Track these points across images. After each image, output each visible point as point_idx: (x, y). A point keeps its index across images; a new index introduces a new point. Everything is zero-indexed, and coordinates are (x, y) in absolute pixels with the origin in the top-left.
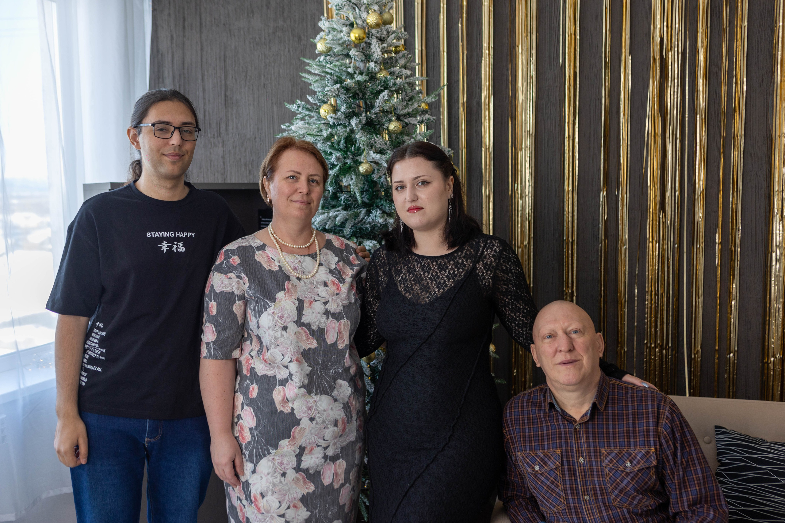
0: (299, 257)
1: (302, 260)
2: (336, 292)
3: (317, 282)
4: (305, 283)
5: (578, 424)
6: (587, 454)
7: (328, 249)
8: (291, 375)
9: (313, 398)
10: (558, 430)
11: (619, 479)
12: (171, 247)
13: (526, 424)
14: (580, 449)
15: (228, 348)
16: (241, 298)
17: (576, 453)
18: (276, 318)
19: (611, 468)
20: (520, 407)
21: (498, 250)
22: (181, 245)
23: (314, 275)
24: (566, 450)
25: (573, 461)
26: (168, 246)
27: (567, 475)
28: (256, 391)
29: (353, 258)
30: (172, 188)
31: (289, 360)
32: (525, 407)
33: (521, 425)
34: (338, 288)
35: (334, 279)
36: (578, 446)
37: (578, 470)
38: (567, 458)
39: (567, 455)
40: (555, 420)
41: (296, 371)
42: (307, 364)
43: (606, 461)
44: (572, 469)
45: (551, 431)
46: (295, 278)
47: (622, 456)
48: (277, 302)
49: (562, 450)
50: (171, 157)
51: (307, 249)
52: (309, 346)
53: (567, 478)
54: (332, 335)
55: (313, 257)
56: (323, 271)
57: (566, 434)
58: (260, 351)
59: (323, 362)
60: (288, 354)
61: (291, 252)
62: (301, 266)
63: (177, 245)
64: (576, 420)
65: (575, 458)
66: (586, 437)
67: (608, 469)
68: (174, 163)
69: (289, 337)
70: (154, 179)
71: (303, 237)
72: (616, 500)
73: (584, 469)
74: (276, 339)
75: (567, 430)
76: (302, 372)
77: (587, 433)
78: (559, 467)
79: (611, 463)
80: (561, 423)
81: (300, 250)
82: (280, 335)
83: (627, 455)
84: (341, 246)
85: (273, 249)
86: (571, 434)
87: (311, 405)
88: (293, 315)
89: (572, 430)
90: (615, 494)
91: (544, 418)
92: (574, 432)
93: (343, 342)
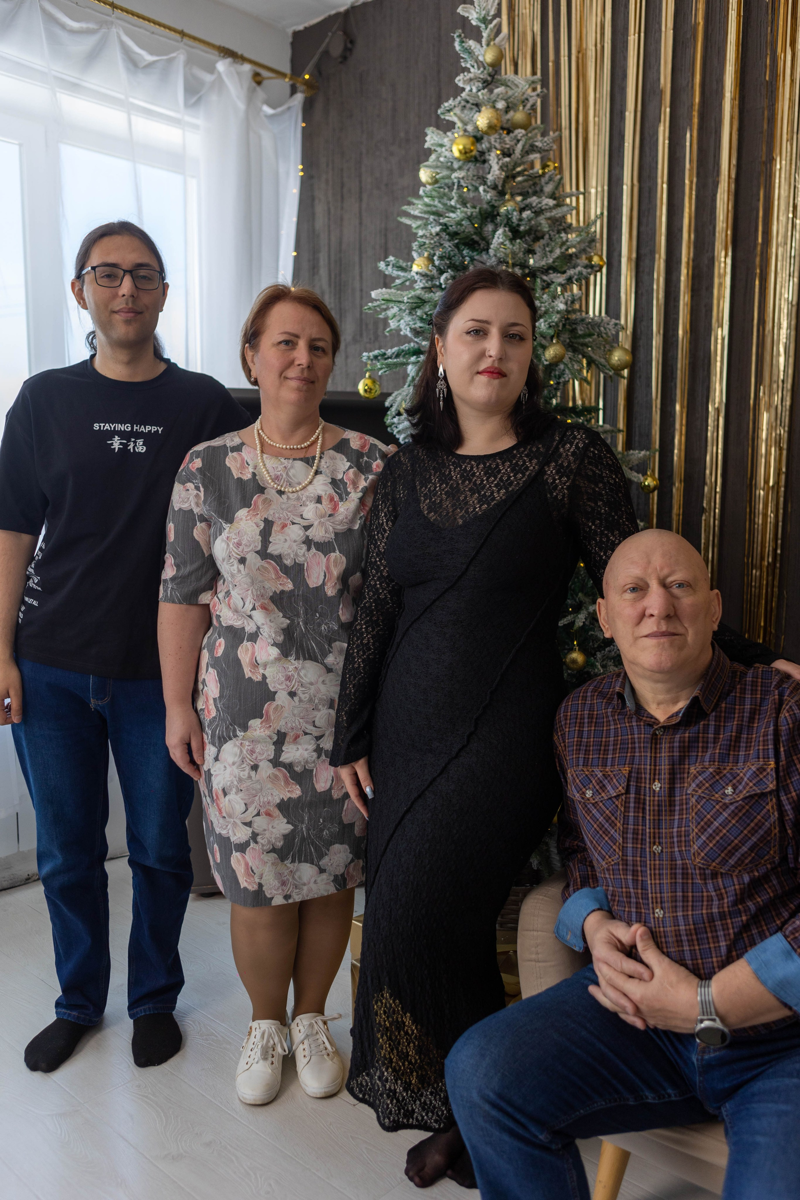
0: (286, 461)
1: (290, 465)
2: (330, 513)
3: (307, 497)
4: (288, 498)
5: (661, 727)
6: (667, 776)
7: (338, 452)
8: (258, 628)
9: (292, 664)
10: (630, 737)
11: (711, 814)
12: (126, 446)
13: (586, 725)
14: (657, 768)
15: (191, 588)
16: (202, 519)
17: (650, 774)
18: (231, 546)
19: (700, 796)
20: (580, 698)
21: (581, 445)
22: (141, 443)
23: (304, 488)
24: (638, 769)
25: (645, 787)
26: (121, 444)
27: (632, 810)
28: (223, 647)
29: (378, 465)
30: (131, 362)
31: (251, 607)
32: (589, 698)
33: (577, 725)
34: (335, 508)
35: (334, 494)
36: (655, 762)
37: (650, 801)
38: (637, 782)
39: (637, 778)
40: (626, 720)
41: (264, 622)
42: (281, 615)
43: (694, 785)
44: (642, 801)
45: (620, 738)
46: (274, 492)
47: (721, 778)
48: (235, 524)
49: (632, 768)
50: (122, 314)
51: (305, 450)
52: (281, 588)
53: (631, 814)
54: (316, 575)
55: (309, 461)
56: (321, 482)
57: (640, 742)
58: (228, 593)
59: (306, 613)
60: (249, 598)
61: (277, 454)
62: (287, 474)
63: (135, 442)
64: (659, 723)
65: (648, 782)
66: (669, 747)
67: (695, 797)
68: (128, 322)
69: (248, 574)
70: (108, 350)
71: (301, 433)
72: (699, 854)
73: (658, 801)
74: (233, 576)
75: (643, 736)
76: (272, 624)
77: (672, 742)
78: (622, 794)
79: (700, 788)
80: (634, 724)
81: (293, 451)
82: (236, 570)
83: (728, 775)
84: (363, 447)
85: (252, 450)
86: (647, 742)
87: (290, 674)
88: (254, 542)
89: (649, 736)
90: (700, 842)
91: (613, 716)
92: (652, 739)
93: (334, 587)
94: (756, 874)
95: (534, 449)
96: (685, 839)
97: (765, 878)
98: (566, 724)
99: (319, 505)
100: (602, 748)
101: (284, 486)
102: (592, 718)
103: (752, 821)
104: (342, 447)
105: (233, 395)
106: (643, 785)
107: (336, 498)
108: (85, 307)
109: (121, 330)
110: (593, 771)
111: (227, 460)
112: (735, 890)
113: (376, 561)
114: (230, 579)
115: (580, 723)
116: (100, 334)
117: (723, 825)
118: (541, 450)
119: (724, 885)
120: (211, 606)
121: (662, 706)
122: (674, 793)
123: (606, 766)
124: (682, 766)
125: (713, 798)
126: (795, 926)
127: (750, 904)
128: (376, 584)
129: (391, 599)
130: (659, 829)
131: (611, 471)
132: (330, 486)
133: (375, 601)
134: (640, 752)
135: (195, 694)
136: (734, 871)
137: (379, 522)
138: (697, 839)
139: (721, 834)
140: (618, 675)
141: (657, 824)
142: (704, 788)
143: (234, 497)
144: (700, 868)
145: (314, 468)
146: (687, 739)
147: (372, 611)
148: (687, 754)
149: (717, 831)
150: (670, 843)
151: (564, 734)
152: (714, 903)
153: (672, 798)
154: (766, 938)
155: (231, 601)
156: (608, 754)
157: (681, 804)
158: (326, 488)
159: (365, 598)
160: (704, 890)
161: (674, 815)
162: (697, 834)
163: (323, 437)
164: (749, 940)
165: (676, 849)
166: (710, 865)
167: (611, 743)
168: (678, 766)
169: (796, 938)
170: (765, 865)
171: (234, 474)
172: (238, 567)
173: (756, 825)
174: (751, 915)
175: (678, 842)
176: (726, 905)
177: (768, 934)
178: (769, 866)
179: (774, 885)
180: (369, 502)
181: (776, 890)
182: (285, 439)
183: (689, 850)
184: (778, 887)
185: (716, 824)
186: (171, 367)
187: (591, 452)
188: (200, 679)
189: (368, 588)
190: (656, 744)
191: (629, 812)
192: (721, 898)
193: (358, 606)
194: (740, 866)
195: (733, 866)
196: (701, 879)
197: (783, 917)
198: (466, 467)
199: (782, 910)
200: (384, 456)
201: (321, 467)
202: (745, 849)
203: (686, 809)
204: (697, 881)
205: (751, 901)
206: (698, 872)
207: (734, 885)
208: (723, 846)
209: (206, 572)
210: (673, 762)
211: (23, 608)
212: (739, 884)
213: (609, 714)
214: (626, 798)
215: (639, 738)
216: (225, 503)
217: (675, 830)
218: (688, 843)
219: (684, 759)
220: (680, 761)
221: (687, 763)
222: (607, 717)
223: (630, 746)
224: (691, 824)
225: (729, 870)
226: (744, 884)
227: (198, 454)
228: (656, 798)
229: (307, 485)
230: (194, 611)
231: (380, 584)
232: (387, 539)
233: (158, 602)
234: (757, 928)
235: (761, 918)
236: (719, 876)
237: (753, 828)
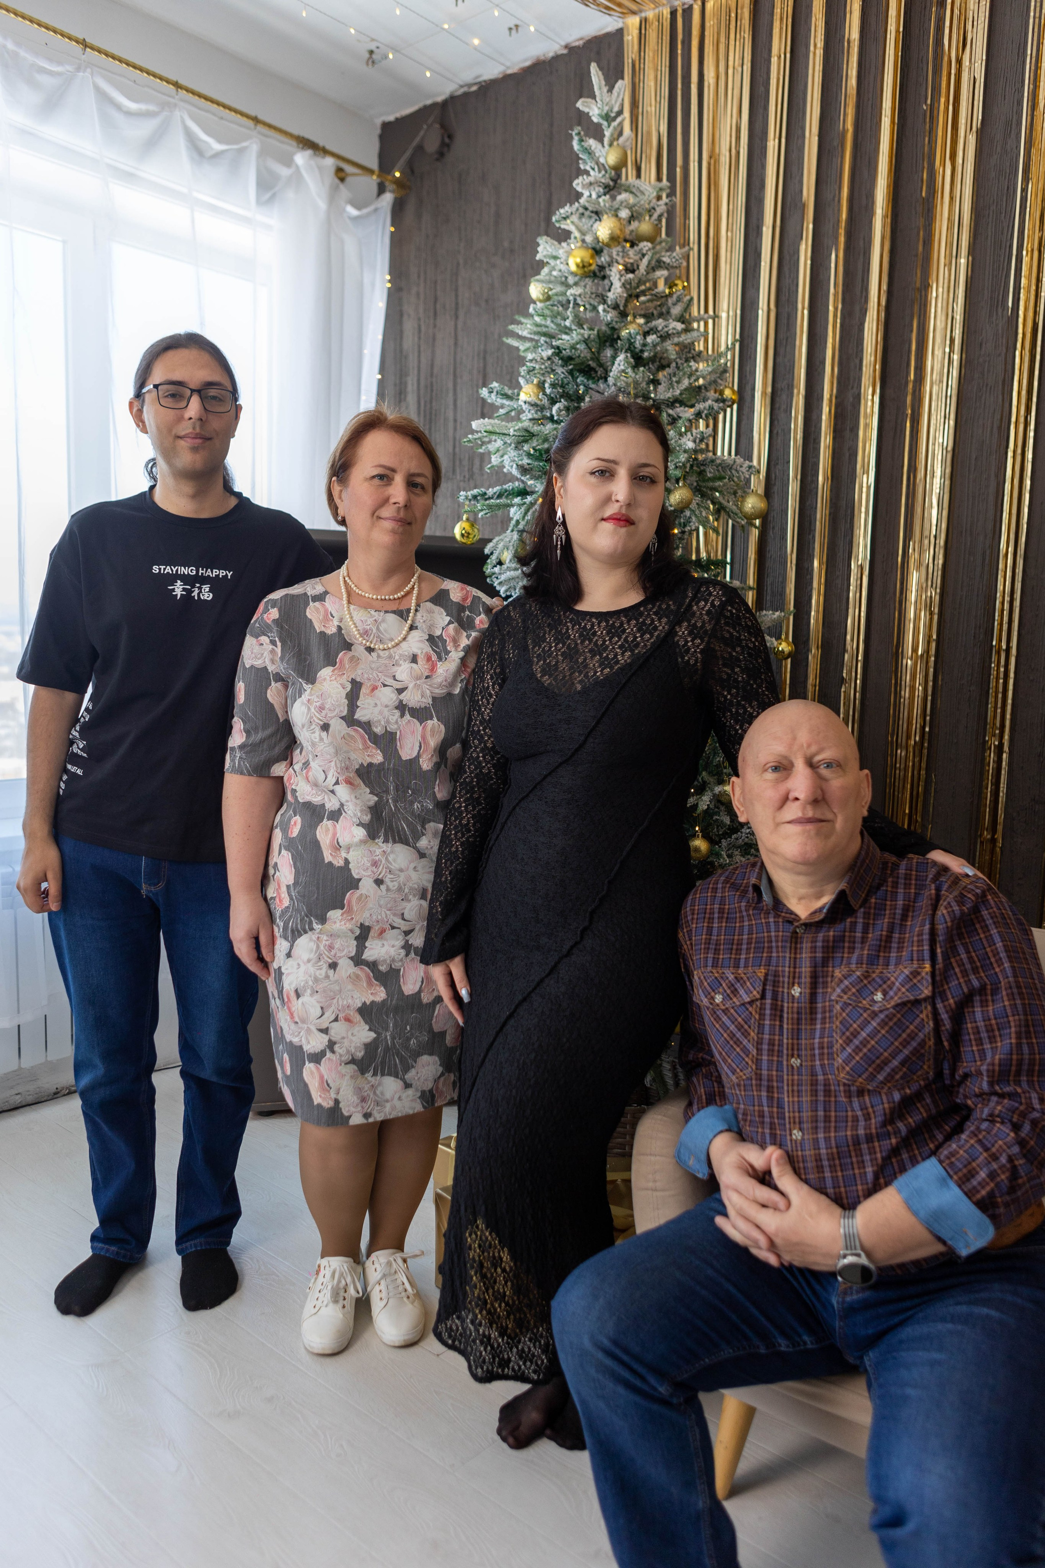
0: (376, 614)
1: (381, 618)
2: (427, 674)
3: (401, 655)
4: (379, 656)
5: (802, 924)
6: (808, 980)
7: (436, 604)
8: (342, 805)
9: (380, 847)
10: (766, 934)
11: (858, 1023)
12: (189, 592)
13: (716, 920)
14: (797, 970)
15: (263, 758)
16: (278, 678)
17: (789, 977)
18: (313, 710)
19: (845, 1003)
20: (710, 890)
21: (717, 603)
22: (207, 589)
23: (397, 645)
24: (776, 971)
25: (783, 992)
26: (184, 589)
27: (767, 1017)
28: (299, 826)
29: (482, 621)
30: (198, 495)
31: (334, 780)
32: (719, 891)
33: (706, 920)
34: (433, 669)
35: (432, 652)
36: (795, 964)
37: (788, 1008)
38: (774, 986)
39: (774, 981)
40: (762, 916)
41: (349, 799)
42: (368, 790)
43: (838, 990)
44: (779, 1008)
45: (754, 936)
46: (362, 648)
47: (869, 982)
48: (317, 684)
49: (768, 970)
50: (189, 440)
51: (398, 601)
52: (369, 760)
53: (767, 1022)
54: (410, 746)
55: (403, 614)
56: (417, 639)
57: (777, 941)
58: (306, 764)
59: (397, 789)
60: (332, 770)
61: (367, 605)
62: (378, 629)
63: (200, 588)
64: (800, 919)
65: (786, 985)
66: (811, 948)
67: (840, 1004)
68: (195, 449)
69: (332, 743)
70: (170, 481)
71: (394, 581)
72: (844, 1068)
73: (798, 1008)
74: (314, 744)
75: (781, 934)
76: (358, 802)
77: (814, 941)
78: (757, 1000)
79: (845, 993)
80: (771, 920)
81: (385, 602)
82: (318, 738)
83: (878, 980)
84: (465, 599)
85: (337, 600)
86: (786, 941)
87: (377, 858)
88: (339, 706)
89: (788, 934)
90: (845, 1055)
91: (747, 911)
92: (792, 937)
93: (430, 759)
94: (908, 1091)
95: (664, 606)
96: (828, 1052)
97: (918, 1096)
98: (693, 919)
99: (414, 665)
100: (735, 947)
101: (374, 642)
102: (723, 913)
103: (904, 1031)
104: (441, 599)
105: (314, 537)
106: (781, 989)
107: (434, 657)
108: (144, 430)
109: (186, 458)
110: (723, 973)
111: (308, 610)
112: (884, 1109)
113: (479, 731)
114: (310, 748)
115: (709, 918)
116: (161, 463)
117: (871, 1036)
118: (672, 607)
119: (871, 1102)
120: (285, 779)
121: (803, 902)
122: (816, 999)
123: (738, 967)
124: (825, 969)
125: (860, 1005)
126: (951, 1150)
127: (901, 1125)
128: (478, 757)
129: (495, 774)
130: (798, 1039)
131: (750, 633)
132: (427, 643)
133: (477, 776)
134: (778, 952)
135: (265, 879)
136: (883, 1088)
137: (483, 686)
138: (842, 1051)
139: (869, 1046)
140: (754, 865)
141: (796, 1034)
142: (850, 993)
143: (316, 653)
144: (845, 1084)
145: (409, 622)
146: (831, 938)
147: (473, 788)
148: (831, 955)
149: (864, 1043)
150: (811, 1055)
151: (691, 930)
152: (860, 1123)
153: (814, 1005)
154: (918, 1162)
155: (310, 774)
156: (740, 954)
157: (824, 1012)
158: (421, 645)
159: (465, 772)
160: (849, 1109)
161: (815, 1024)
162: (841, 1045)
163: (419, 587)
164: (899, 1165)
165: (818, 1063)
166: (855, 1081)
167: (745, 942)
168: (820, 969)
169: (952, 1163)
170: (917, 1081)
171: (316, 627)
172: (320, 735)
173: (909, 1035)
174: (901, 1137)
175: (819, 1054)
176: (873, 1126)
177: (919, 1158)
178: (922, 1083)
179: (927, 1105)
180: (472, 662)
181: (930, 1110)
182: (376, 588)
183: (833, 1064)
184: (932, 1106)
185: (864, 1034)
186: (243, 503)
187: (728, 611)
188: (271, 863)
189: (469, 760)
190: (796, 943)
191: (764, 1020)
192: (867, 1117)
193: (456, 781)
194: (889, 1082)
195: (882, 1082)
196: (845, 1097)
197: (937, 1140)
198: (586, 624)
199: (936, 1132)
200: (488, 610)
201: (417, 621)
202: (895, 1063)
203: (830, 1017)
204: (841, 1099)
205: (902, 1121)
206: (842, 1088)
207: (883, 1103)
208: (870, 1059)
209: (280, 740)
210: (815, 963)
211: (65, 777)
212: (889, 1103)
213: (743, 908)
214: (761, 1004)
215: (777, 936)
216: (305, 660)
217: (817, 1041)
218: (831, 1057)
219: (828, 961)
220: (823, 963)
221: (831, 965)
222: (741, 912)
223: (766, 945)
224: (834, 1034)
225: (877, 1087)
226: (894, 1102)
227: (274, 603)
228: (796, 1005)
229: (401, 642)
230: (266, 785)
231: (484, 757)
232: (493, 704)
233: (224, 773)
234: (908, 1152)
235: (912, 1141)
236: (866, 1094)
237: (905, 1040)
